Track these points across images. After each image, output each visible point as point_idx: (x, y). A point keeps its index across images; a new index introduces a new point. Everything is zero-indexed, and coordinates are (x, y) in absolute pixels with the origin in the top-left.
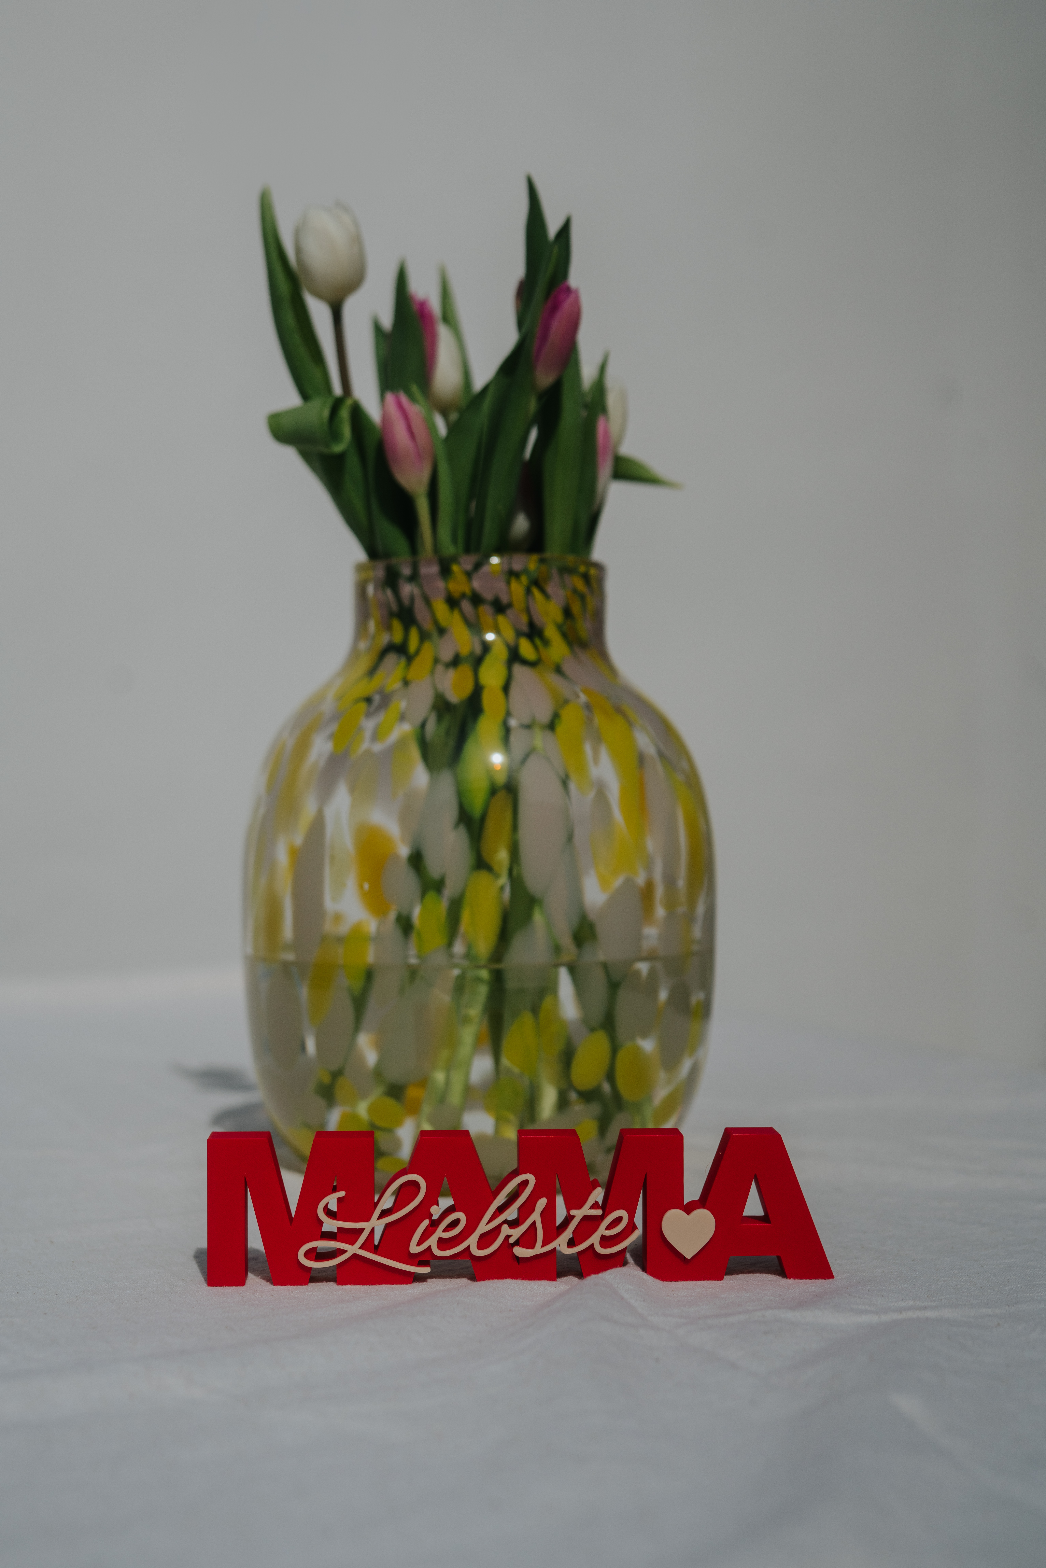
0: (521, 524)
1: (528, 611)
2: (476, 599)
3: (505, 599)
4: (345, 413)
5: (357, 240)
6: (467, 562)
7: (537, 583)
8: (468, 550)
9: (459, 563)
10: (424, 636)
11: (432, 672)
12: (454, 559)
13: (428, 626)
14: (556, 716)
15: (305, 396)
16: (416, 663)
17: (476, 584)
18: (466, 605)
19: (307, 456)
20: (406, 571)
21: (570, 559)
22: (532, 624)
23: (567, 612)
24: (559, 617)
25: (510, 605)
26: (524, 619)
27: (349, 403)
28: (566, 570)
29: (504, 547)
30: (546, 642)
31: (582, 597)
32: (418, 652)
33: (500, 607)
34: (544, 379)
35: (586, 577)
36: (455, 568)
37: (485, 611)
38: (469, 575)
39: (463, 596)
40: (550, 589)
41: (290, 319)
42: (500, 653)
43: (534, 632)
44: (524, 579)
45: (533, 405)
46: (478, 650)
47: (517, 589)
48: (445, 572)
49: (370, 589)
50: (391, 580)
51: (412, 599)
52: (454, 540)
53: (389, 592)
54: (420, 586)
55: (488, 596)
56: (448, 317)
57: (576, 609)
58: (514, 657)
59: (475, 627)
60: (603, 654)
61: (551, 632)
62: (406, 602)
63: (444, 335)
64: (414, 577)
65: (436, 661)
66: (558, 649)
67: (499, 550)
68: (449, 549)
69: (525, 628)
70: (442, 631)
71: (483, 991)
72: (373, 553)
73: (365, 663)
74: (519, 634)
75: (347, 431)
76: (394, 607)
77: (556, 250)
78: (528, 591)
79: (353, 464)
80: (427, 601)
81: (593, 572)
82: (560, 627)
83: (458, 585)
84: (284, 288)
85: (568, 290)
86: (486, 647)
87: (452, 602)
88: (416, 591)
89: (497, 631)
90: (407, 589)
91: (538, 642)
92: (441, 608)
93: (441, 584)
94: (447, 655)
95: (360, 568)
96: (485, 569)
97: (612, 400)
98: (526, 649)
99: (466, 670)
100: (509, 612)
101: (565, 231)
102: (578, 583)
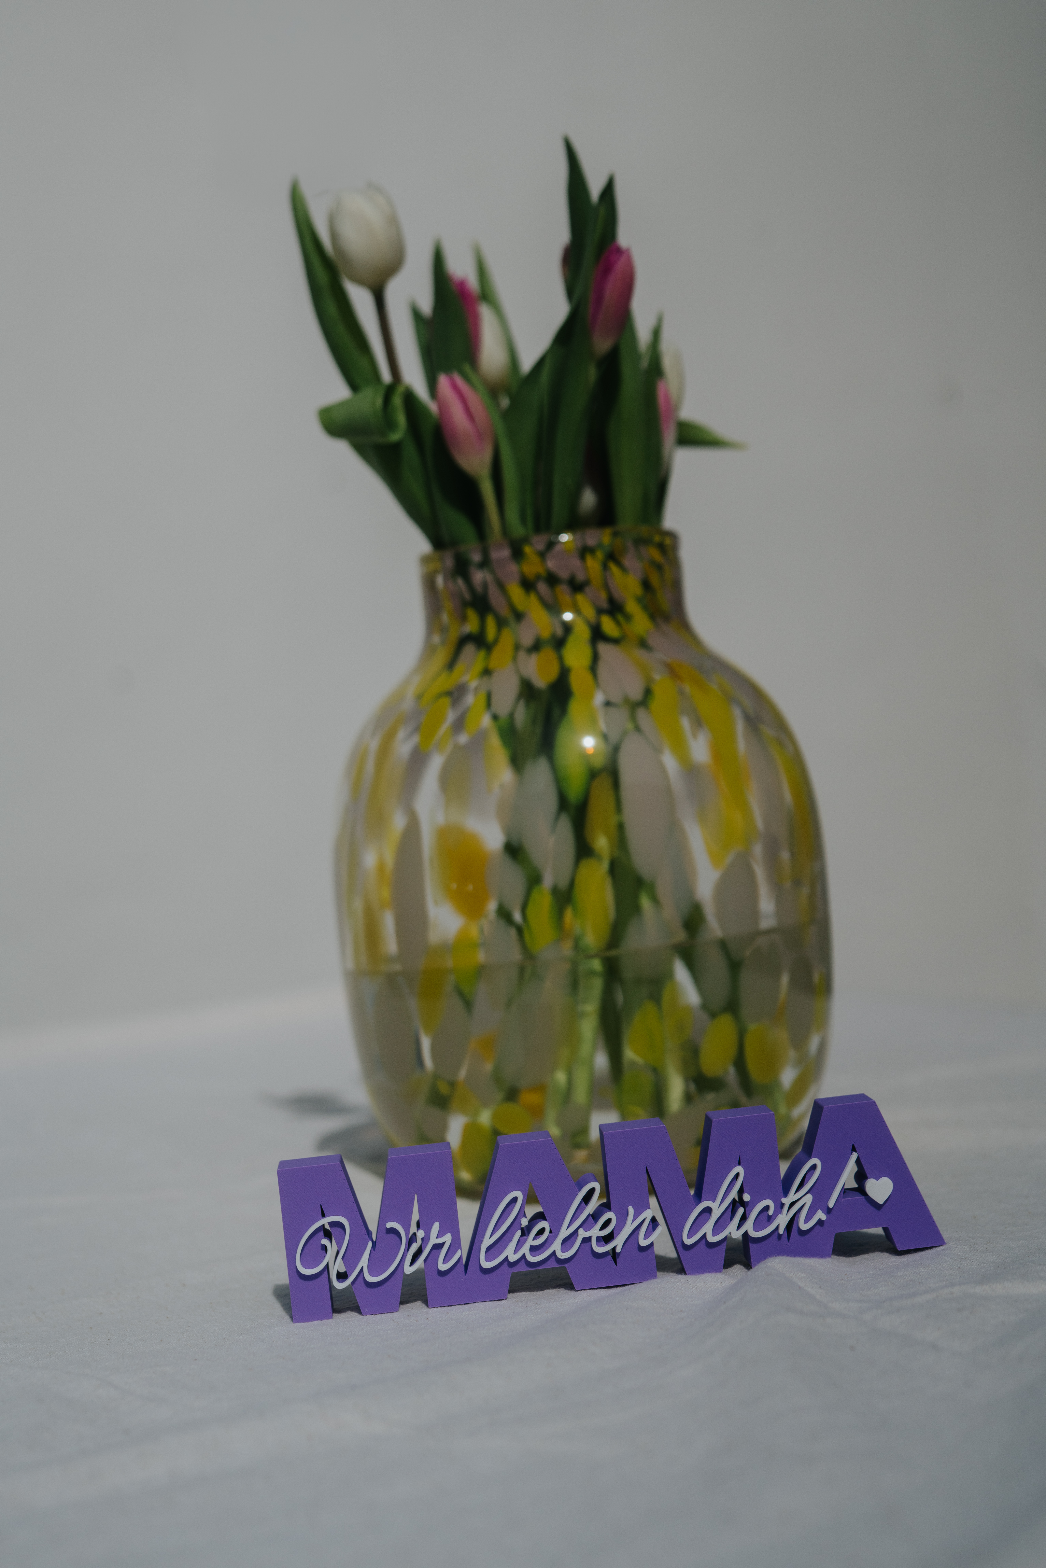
0: (589, 499)
1: (606, 586)
2: (552, 580)
3: (580, 577)
4: (397, 401)
5: (393, 221)
6: (539, 542)
7: (612, 557)
8: (538, 529)
9: (530, 544)
10: (501, 623)
11: (515, 659)
12: (525, 540)
13: (505, 612)
14: (648, 692)
15: (354, 386)
16: (496, 652)
17: (551, 564)
18: (542, 587)
19: (361, 449)
20: (476, 557)
21: (644, 530)
22: (611, 600)
23: (646, 585)
24: (638, 590)
25: (587, 583)
26: (603, 595)
27: (400, 390)
28: (641, 542)
29: (573, 524)
30: (628, 618)
31: (659, 567)
32: (496, 641)
33: (577, 586)
34: (602, 345)
35: (661, 547)
36: (527, 549)
37: (563, 591)
38: (542, 555)
39: (538, 577)
40: (627, 562)
41: (332, 309)
42: (582, 632)
43: (614, 608)
44: (600, 555)
45: (592, 373)
46: (559, 631)
47: (593, 564)
48: (517, 554)
49: (440, 581)
50: (461, 568)
51: (485, 585)
52: (523, 520)
53: (460, 582)
54: (493, 572)
55: (564, 575)
56: (487, 295)
57: (655, 580)
58: (597, 635)
59: (553, 608)
60: (685, 626)
61: (632, 607)
62: (479, 588)
63: (485, 313)
64: (485, 563)
65: (517, 647)
66: (640, 623)
67: (569, 527)
68: (518, 530)
69: (605, 605)
70: (519, 616)
71: (597, 984)
72: (438, 542)
73: (441, 657)
74: (600, 611)
75: (401, 419)
76: (467, 596)
77: (602, 211)
78: (605, 567)
79: (410, 453)
80: (501, 586)
81: (668, 541)
82: (640, 601)
83: (532, 566)
84: (322, 277)
85: (619, 251)
86: (567, 628)
87: (528, 585)
88: (489, 578)
89: (576, 610)
90: (479, 577)
91: (620, 618)
92: (516, 592)
93: (513, 568)
94: (527, 640)
95: (425, 560)
96: (558, 548)
97: (667, 363)
98: (608, 626)
99: (548, 653)
100: (588, 590)
101: (608, 192)
102: (655, 554)
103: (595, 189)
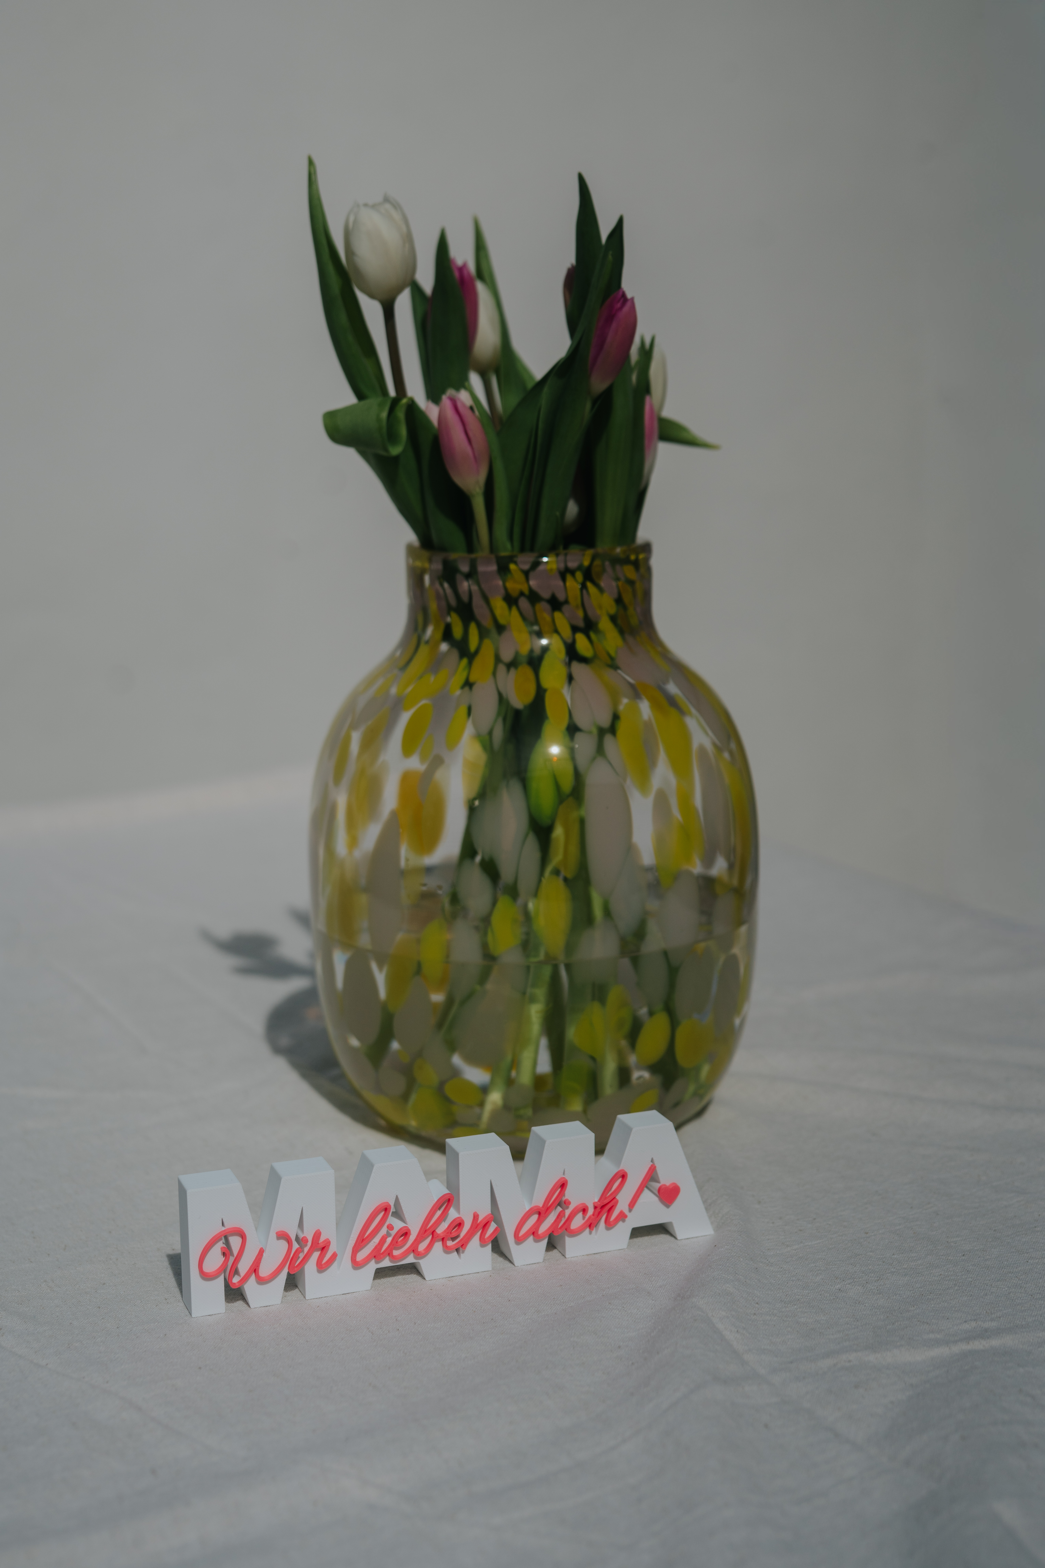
0: (572, 510)
1: (583, 606)
2: (534, 597)
3: (561, 597)
5: (408, 239)
6: (525, 560)
7: (591, 578)
8: (524, 549)
9: (516, 563)
10: (483, 633)
11: (494, 674)
12: (511, 559)
13: (488, 623)
14: (616, 717)
15: (360, 396)
16: (477, 664)
17: (533, 583)
18: (524, 603)
19: (367, 457)
20: (465, 568)
21: (621, 549)
22: (586, 618)
23: (619, 601)
24: (613, 609)
25: (566, 602)
26: (581, 614)
27: (403, 402)
28: (617, 560)
29: (555, 544)
30: (601, 635)
31: (632, 584)
32: (478, 651)
33: (556, 604)
34: (598, 384)
35: (636, 564)
36: (512, 567)
37: (543, 609)
38: (526, 574)
39: (522, 594)
40: (603, 581)
41: (343, 318)
42: (557, 655)
43: (589, 626)
44: (579, 576)
45: (587, 409)
46: (536, 655)
47: (573, 584)
48: (503, 570)
49: (427, 579)
50: (449, 574)
51: (470, 595)
52: (511, 537)
53: (446, 586)
54: (478, 584)
55: (545, 594)
56: (484, 272)
57: (627, 598)
58: (572, 654)
59: (533, 629)
61: (605, 624)
62: (465, 598)
63: (483, 297)
64: (472, 575)
65: (498, 659)
66: (611, 640)
67: (552, 548)
68: (506, 548)
69: (581, 624)
70: (501, 628)
73: (425, 657)
74: (575, 629)
75: (403, 431)
76: (453, 602)
77: (610, 252)
78: (584, 586)
79: (408, 465)
80: (486, 599)
81: (640, 554)
82: (613, 619)
83: (516, 584)
84: (336, 285)
85: (624, 300)
86: (545, 649)
87: (511, 600)
88: (475, 588)
89: (554, 629)
90: (465, 585)
91: (593, 635)
92: (499, 606)
93: (499, 583)
94: (507, 655)
95: (411, 551)
96: (541, 568)
98: (582, 644)
99: (526, 671)
100: (565, 608)
101: (618, 231)
102: (629, 572)
103: (605, 230)
